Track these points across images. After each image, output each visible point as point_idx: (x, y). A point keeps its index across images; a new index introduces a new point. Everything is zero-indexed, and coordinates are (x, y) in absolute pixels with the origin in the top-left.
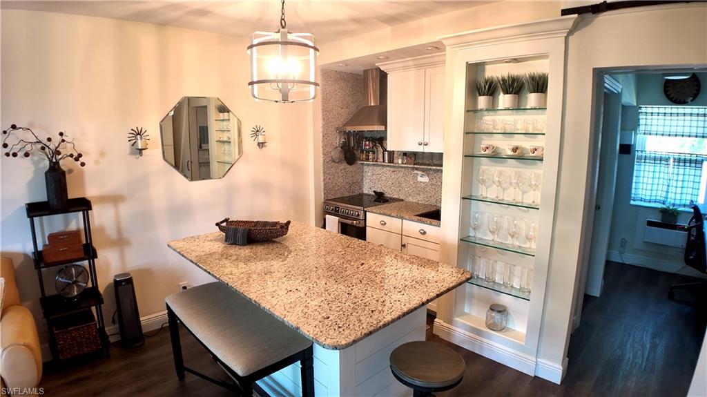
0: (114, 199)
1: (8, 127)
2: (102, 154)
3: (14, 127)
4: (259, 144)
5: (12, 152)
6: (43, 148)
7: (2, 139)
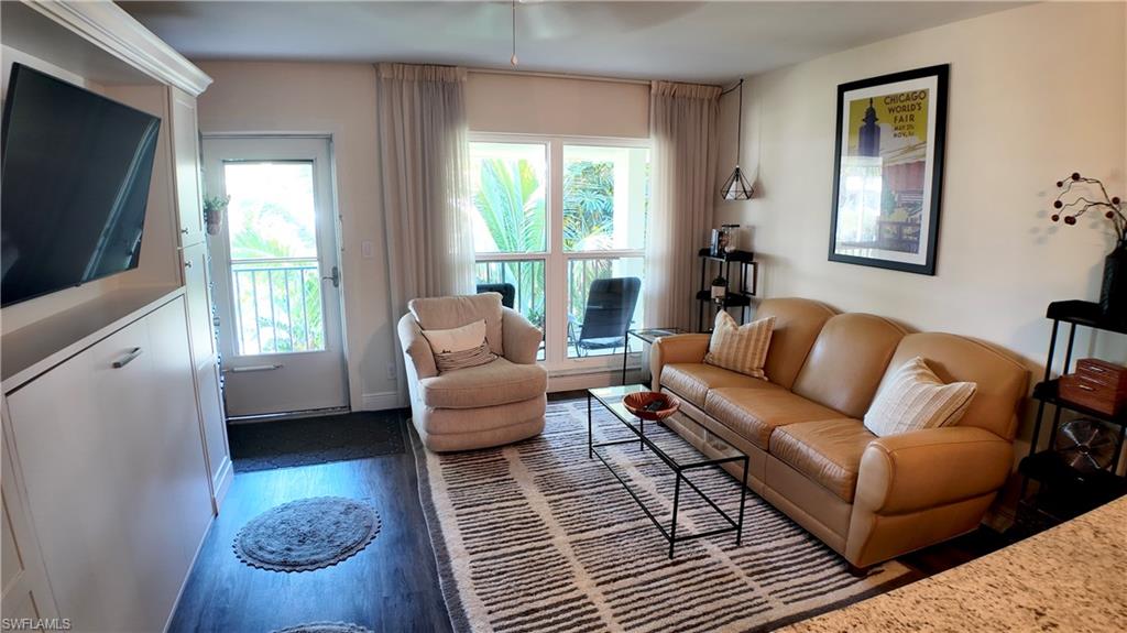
1: (1066, 176)
3: (1076, 177)
5: (1064, 213)
6: (1110, 215)
7: (1056, 194)
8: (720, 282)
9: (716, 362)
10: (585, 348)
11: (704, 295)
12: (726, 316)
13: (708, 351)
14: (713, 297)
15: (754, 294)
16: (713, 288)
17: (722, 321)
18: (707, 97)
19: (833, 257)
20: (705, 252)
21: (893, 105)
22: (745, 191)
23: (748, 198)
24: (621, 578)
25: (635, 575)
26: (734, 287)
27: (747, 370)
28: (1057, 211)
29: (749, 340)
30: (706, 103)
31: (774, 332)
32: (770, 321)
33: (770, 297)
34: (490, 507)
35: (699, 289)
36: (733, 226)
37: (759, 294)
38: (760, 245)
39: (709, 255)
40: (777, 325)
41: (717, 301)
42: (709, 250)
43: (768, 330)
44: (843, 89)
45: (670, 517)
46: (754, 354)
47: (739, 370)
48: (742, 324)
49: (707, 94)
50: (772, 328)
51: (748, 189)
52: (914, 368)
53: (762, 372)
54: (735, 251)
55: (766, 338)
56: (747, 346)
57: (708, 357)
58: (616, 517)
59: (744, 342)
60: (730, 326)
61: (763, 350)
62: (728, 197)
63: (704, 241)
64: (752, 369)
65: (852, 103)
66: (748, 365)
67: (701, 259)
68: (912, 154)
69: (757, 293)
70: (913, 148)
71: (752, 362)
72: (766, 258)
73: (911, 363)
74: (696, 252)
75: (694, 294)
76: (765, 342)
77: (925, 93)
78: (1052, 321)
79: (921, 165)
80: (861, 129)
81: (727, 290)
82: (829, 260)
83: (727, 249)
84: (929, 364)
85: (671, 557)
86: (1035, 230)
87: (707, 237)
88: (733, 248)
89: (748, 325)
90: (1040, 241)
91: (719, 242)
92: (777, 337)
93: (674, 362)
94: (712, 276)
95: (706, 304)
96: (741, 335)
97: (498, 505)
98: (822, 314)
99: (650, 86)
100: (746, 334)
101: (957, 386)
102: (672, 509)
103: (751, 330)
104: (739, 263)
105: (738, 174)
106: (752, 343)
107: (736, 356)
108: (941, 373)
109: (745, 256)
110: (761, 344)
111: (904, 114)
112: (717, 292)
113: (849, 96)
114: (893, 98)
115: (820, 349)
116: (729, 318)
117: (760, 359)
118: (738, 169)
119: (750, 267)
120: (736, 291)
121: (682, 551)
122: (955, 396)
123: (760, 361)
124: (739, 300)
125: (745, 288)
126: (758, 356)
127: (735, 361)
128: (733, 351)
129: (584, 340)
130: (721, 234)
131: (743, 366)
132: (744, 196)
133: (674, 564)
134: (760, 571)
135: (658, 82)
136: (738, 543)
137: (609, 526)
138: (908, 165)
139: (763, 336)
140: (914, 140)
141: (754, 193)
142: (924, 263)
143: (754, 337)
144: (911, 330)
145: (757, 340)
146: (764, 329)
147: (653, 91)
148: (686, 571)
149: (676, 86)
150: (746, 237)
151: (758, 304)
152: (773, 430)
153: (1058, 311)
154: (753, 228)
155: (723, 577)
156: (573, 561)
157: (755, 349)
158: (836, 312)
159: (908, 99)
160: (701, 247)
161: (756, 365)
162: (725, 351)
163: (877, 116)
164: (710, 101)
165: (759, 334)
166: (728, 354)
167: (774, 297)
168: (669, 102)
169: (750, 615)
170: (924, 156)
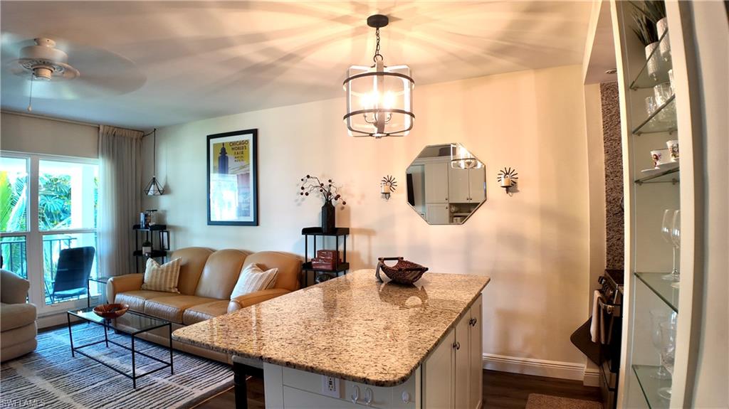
0: (369, 233)
1: (304, 176)
2: (363, 196)
3: (308, 177)
4: (507, 188)
5: (305, 192)
6: (321, 191)
7: (302, 184)
8: (147, 244)
9: (149, 288)
10: (58, 298)
11: (138, 253)
12: (152, 261)
13: (143, 282)
14: (143, 253)
15: (169, 249)
16: (143, 248)
17: (150, 264)
18: (135, 137)
19: (210, 223)
20: (137, 227)
21: (233, 147)
22: (160, 191)
23: (161, 194)
24: (106, 404)
25: (115, 400)
26: (156, 247)
27: (168, 289)
28: (302, 191)
29: (167, 272)
30: (134, 141)
31: (181, 267)
32: (178, 260)
33: (178, 249)
34: (10, 392)
35: (135, 250)
36: (153, 211)
37: (171, 249)
38: (170, 221)
39: (139, 228)
40: (183, 262)
41: (147, 255)
42: (139, 226)
43: (177, 265)
44: (209, 138)
45: (132, 372)
46: (171, 279)
47: (163, 289)
48: (163, 263)
49: (135, 135)
50: (180, 265)
51: (161, 189)
52: (251, 268)
53: (177, 289)
54: (156, 225)
55: (177, 270)
56: (166, 276)
57: (144, 286)
58: (97, 380)
59: (164, 274)
60: (155, 265)
61: (176, 277)
62: (149, 194)
63: (136, 221)
64: (170, 288)
65: (214, 145)
66: (168, 286)
67: (135, 231)
68: (243, 170)
69: (171, 248)
70: (244, 167)
71: (170, 284)
72: (175, 228)
73: (250, 266)
74: (131, 227)
75: (132, 253)
76: (176, 272)
77: (247, 141)
78: (304, 236)
79: (248, 174)
80: (219, 158)
81: (152, 248)
82: (208, 224)
83: (150, 224)
84: (259, 266)
85: (135, 388)
86: (297, 200)
87: (138, 218)
88: (154, 223)
89: (166, 264)
90: (299, 205)
91: (145, 220)
92: (184, 269)
93: (123, 291)
94: (142, 241)
95: (140, 258)
96: (162, 270)
97: (15, 390)
98: (206, 254)
99: (99, 128)
100: (165, 269)
101: (270, 271)
102: (131, 368)
103: (168, 266)
104: (158, 231)
105: (154, 181)
106: (169, 273)
107: (160, 281)
108: (263, 268)
109: (162, 227)
110: (174, 273)
111: (239, 151)
112: (146, 250)
113: (213, 141)
114: (234, 143)
115: (206, 271)
116: (154, 262)
117: (175, 282)
118: (154, 178)
119: (165, 234)
120: (158, 249)
121: (140, 383)
122: (269, 275)
123: (174, 283)
124: (160, 253)
125: (163, 246)
126: (173, 281)
127: (160, 285)
128: (158, 280)
129: (56, 293)
130: (146, 216)
131: (165, 287)
132: (158, 193)
133: (137, 391)
134: (185, 381)
135: (104, 126)
136: (172, 373)
137: (93, 384)
138: (242, 175)
139: (175, 269)
140: (244, 163)
141: (165, 191)
142: (253, 220)
143: (170, 270)
144: (250, 253)
145: (172, 272)
146: (176, 264)
147: (101, 131)
148: (145, 391)
149: (116, 129)
150: (162, 217)
151: (171, 254)
152: (184, 311)
153: (306, 231)
154: (166, 211)
155: (166, 389)
156: (74, 404)
157: (171, 277)
158: (214, 251)
159: (240, 144)
160: (134, 224)
161: (172, 286)
162: (154, 281)
163: (227, 151)
164: (136, 139)
165: (173, 268)
166: (156, 282)
167: (180, 248)
168: (111, 138)
169: (183, 399)
170: (249, 170)
